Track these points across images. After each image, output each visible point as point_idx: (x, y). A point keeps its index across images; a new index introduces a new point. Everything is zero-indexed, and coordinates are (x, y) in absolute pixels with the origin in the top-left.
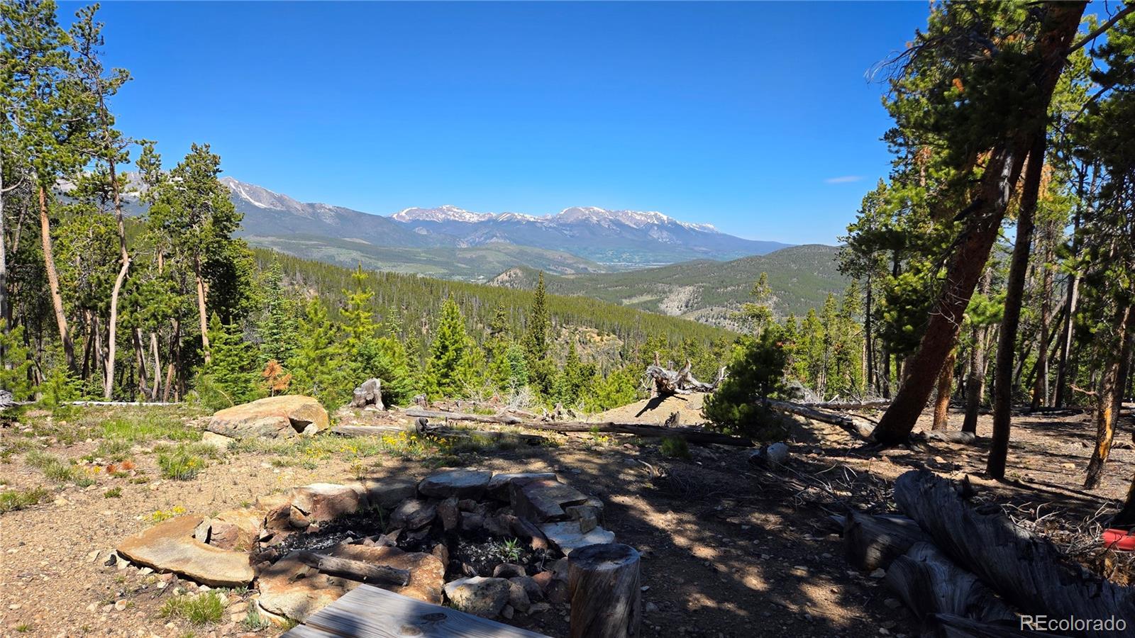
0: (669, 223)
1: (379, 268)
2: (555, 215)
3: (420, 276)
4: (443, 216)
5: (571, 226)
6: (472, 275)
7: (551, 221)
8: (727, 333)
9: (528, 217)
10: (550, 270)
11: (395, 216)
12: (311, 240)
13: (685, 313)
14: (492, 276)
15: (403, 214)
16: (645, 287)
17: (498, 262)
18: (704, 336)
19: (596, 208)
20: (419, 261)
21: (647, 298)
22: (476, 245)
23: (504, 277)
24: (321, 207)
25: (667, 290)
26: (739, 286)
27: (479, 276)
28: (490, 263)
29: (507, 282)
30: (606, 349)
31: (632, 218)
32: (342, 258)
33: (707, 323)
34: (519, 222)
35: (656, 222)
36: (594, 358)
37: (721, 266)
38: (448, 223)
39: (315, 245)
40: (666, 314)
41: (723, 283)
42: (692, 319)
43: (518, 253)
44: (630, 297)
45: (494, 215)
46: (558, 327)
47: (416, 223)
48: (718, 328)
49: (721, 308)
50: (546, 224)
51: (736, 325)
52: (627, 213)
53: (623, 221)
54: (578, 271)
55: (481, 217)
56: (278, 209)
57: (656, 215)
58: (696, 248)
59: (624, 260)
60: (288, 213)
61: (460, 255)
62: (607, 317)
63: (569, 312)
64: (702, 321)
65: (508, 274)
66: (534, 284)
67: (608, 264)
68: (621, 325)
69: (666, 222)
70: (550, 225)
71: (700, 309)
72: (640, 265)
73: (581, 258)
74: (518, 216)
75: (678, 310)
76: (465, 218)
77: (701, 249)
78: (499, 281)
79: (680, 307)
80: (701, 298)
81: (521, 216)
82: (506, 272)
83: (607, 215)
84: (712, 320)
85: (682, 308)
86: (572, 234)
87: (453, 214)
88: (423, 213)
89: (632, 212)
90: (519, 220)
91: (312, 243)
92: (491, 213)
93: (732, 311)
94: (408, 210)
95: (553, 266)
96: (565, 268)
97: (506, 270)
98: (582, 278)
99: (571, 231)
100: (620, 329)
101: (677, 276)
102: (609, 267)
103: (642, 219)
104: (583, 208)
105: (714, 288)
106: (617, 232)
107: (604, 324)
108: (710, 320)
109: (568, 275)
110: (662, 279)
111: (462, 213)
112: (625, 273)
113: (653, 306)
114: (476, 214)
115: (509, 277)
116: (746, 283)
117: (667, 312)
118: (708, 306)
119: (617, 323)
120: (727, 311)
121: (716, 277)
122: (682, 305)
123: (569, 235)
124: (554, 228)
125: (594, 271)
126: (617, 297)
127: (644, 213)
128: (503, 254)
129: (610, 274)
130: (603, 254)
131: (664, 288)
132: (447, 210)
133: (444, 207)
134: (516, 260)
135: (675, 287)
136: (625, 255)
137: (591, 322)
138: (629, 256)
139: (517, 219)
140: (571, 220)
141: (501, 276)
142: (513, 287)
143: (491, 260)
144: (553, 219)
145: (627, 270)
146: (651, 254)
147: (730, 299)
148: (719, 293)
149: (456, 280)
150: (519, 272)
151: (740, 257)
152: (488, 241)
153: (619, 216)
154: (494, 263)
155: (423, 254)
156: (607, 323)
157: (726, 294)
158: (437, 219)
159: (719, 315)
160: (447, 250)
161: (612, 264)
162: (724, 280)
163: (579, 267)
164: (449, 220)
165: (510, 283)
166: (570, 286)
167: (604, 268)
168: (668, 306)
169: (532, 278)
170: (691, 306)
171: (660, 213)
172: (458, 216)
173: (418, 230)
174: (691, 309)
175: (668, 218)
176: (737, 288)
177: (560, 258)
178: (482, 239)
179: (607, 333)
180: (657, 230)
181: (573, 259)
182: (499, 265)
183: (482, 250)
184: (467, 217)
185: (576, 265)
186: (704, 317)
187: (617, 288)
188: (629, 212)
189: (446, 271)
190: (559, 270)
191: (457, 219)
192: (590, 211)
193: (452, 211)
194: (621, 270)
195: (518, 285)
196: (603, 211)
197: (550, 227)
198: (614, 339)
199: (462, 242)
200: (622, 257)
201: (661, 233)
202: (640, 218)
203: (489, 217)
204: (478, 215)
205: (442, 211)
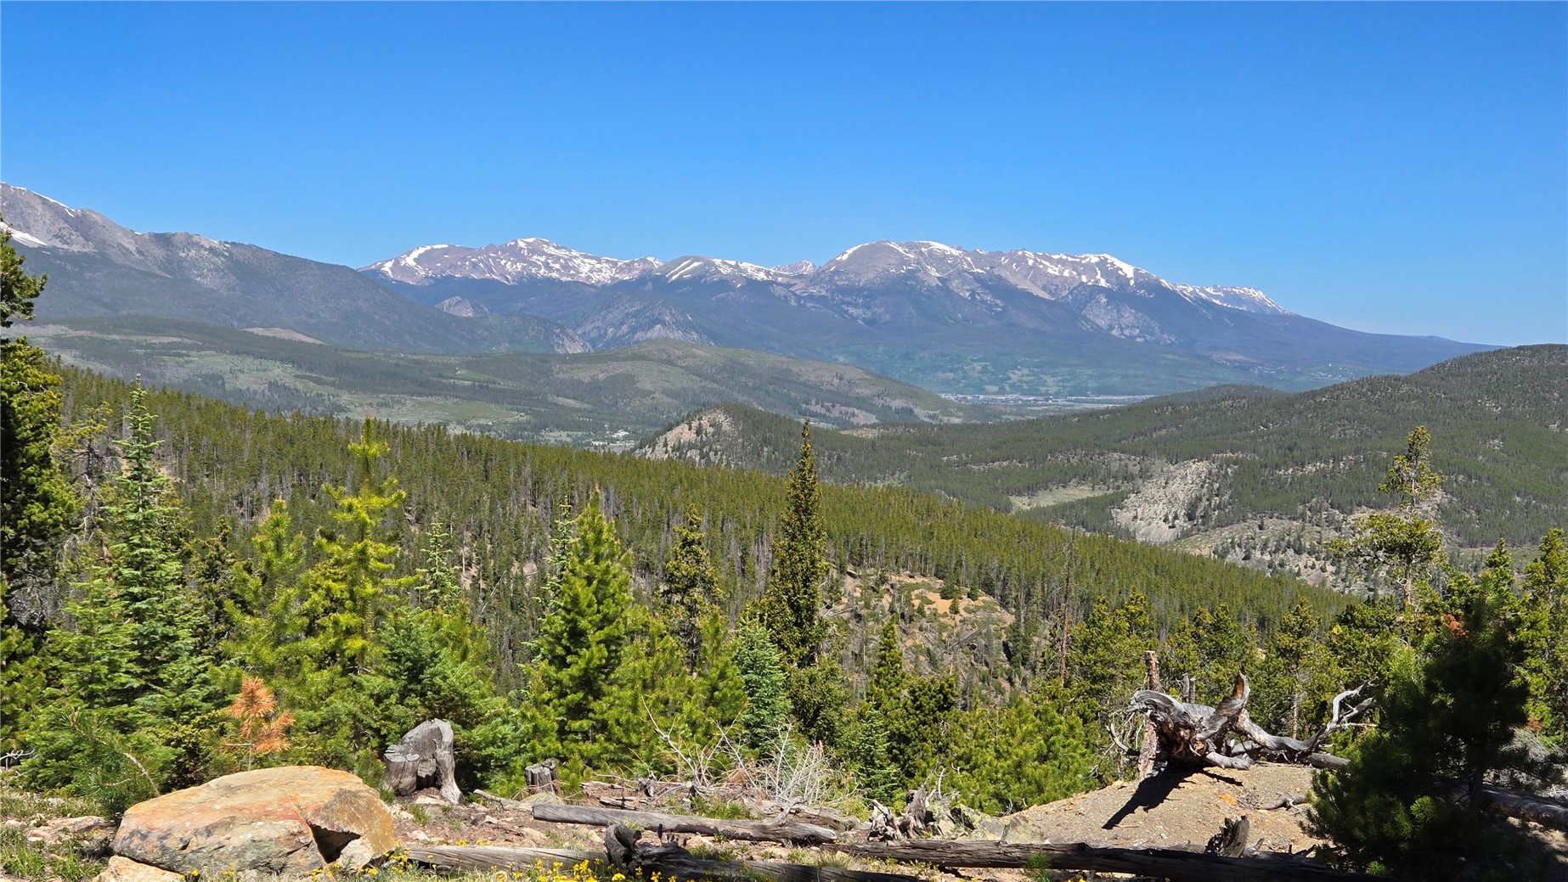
0: (1139, 286)
1: (342, 409)
2: (822, 263)
3: (455, 430)
4: (519, 266)
5: (868, 294)
6: (596, 429)
7: (813, 280)
8: (1305, 591)
9: (749, 267)
10: (810, 413)
11: (387, 267)
12: (157, 331)
13: (1186, 534)
14: (651, 431)
15: (410, 261)
17: (669, 393)
18: (1240, 601)
19: (937, 246)
20: (453, 390)
21: (1079, 492)
22: (608, 345)
23: (685, 433)
24: (190, 242)
25: (1136, 470)
26: (1337, 460)
27: (615, 430)
28: (646, 394)
29: (691, 446)
30: (966, 635)
31: (1037, 273)
32: (243, 382)
33: (1249, 564)
34: (724, 284)
35: (1103, 283)
36: (933, 662)
37: (1287, 405)
38: (531, 285)
39: (173, 346)
40: (1130, 535)
41: (1292, 454)
42: (1206, 552)
43: (723, 369)
44: (1031, 490)
45: (657, 263)
46: (834, 574)
47: (443, 286)
48: (1280, 578)
49: (1286, 523)
50: (799, 288)
51: (1330, 569)
52: (1024, 258)
53: (1012, 280)
54: (886, 418)
55: (621, 270)
56: (75, 248)
57: (1102, 263)
58: (1215, 356)
59: (1015, 388)
60: (101, 260)
61: (563, 374)
62: (968, 545)
63: (864, 532)
64: (1236, 556)
65: (695, 424)
66: (766, 454)
67: (969, 398)
68: (1009, 569)
69: (1132, 282)
70: (811, 290)
71: (1227, 525)
72: (1061, 401)
73: (895, 381)
74: (724, 266)
75: (1165, 526)
76: (579, 272)
77: (1229, 358)
78: (671, 444)
79: (1170, 518)
80: (1229, 492)
81: (731, 266)
82: (688, 420)
83: (969, 265)
84: (1262, 554)
85: (1177, 521)
86: (869, 314)
87: (543, 259)
88: (465, 259)
89: (1036, 255)
90: (724, 278)
91: (166, 340)
92: (649, 259)
93: (1318, 529)
94: (422, 250)
95: (817, 403)
96: (851, 410)
97: (689, 415)
98: (899, 439)
99: (868, 308)
100: (1005, 583)
101: (1164, 432)
102: (974, 406)
103: (1066, 273)
104: (901, 245)
105: (1266, 466)
106: (995, 311)
107: (959, 563)
108: (1257, 554)
109: (857, 427)
110: (1120, 441)
111: (571, 258)
112: (1017, 423)
113: (1096, 514)
114: (608, 261)
115: (698, 432)
116: (1357, 452)
117: (1134, 531)
118: (1250, 516)
119: (996, 563)
120: (1303, 529)
121: (1272, 434)
122: (1176, 513)
123: (864, 320)
124: (821, 299)
125: (930, 417)
126: (996, 489)
127: (1070, 259)
128: (682, 370)
129: (975, 427)
130: (957, 370)
131: (1126, 466)
132: (528, 250)
133: (521, 244)
134: (715, 386)
135: (1157, 462)
136: (1016, 372)
137: (924, 558)
138: (1027, 375)
139: (719, 275)
140: (867, 277)
141: (676, 431)
142: (709, 462)
143: (649, 387)
144: (818, 273)
145: (1023, 415)
146: (1090, 372)
147: (1313, 497)
148: (1279, 480)
149: (552, 441)
150: (723, 418)
151: (1340, 379)
152: (639, 336)
153: (1000, 265)
154: (656, 395)
155: (464, 372)
156: (969, 560)
157: (1300, 484)
158: (501, 275)
159: (1283, 540)
160: (529, 359)
161: (982, 397)
162: (1295, 444)
163: (890, 408)
164: (532, 278)
165: (701, 450)
166: (867, 458)
167: (960, 409)
168: (1139, 516)
169: (759, 436)
170: (1202, 517)
171: (1113, 259)
172: (557, 266)
173: (450, 305)
174: (1203, 524)
175: (1136, 272)
176: (1331, 466)
177: (836, 381)
178: (625, 328)
179: (969, 590)
180: (1108, 303)
181: (873, 384)
182: (670, 400)
183: (624, 359)
184: (582, 269)
185: (881, 402)
186: (1239, 546)
187: (997, 464)
188: (1029, 254)
189: (524, 418)
190: (835, 413)
191: (554, 275)
192: (921, 253)
193: (542, 253)
194: (1006, 413)
195: (722, 455)
196: (956, 252)
197: (811, 297)
198: (987, 607)
199: (568, 336)
200: (1010, 379)
201: (1118, 312)
202: (1059, 271)
203: (644, 270)
204: (612, 262)
205: (515, 253)
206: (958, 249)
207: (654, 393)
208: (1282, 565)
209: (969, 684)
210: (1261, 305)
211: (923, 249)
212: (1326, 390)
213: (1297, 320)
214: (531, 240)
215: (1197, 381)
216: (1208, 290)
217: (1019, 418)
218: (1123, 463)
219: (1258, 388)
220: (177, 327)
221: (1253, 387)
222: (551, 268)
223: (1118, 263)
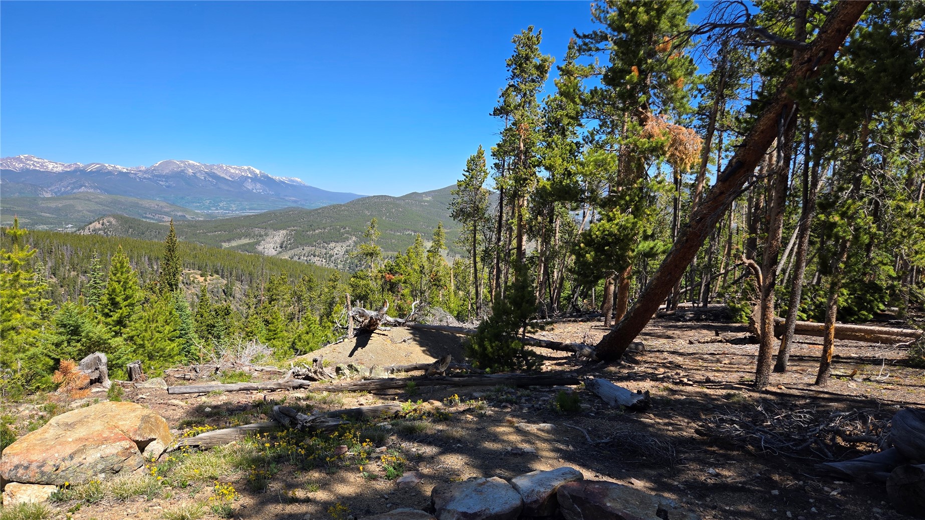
4: (21, 165)
5: (166, 177)
6: (60, 224)
7: (145, 172)
9: (120, 168)
10: (146, 218)
13: (280, 252)
14: (83, 224)
16: (243, 231)
17: (87, 211)
19: (190, 161)
21: (245, 241)
22: (62, 194)
23: (97, 225)
26: (325, 229)
27: (68, 224)
28: (79, 211)
29: (100, 230)
30: (210, 288)
31: (227, 171)
33: (300, 261)
34: (110, 173)
35: (249, 175)
38: (27, 172)
40: (263, 254)
41: (311, 227)
42: (287, 258)
43: (111, 202)
44: (229, 241)
45: (81, 165)
49: (310, 248)
50: (140, 174)
52: (222, 167)
53: (219, 174)
54: (175, 219)
55: (66, 167)
57: (249, 169)
58: (287, 198)
59: (221, 208)
61: (43, 205)
62: (208, 259)
64: (296, 258)
65: (101, 222)
66: (130, 232)
67: (205, 212)
68: (224, 266)
69: (259, 175)
70: (145, 175)
71: (293, 249)
72: (237, 212)
73: (178, 206)
74: (109, 166)
75: (274, 251)
76: (48, 168)
77: (291, 199)
78: (92, 229)
79: (275, 248)
80: (293, 239)
81: (112, 166)
83: (203, 168)
84: (304, 257)
85: (277, 249)
86: (167, 184)
87: (32, 162)
89: (226, 166)
90: (110, 171)
92: (78, 163)
93: (320, 249)
95: (149, 214)
96: (162, 216)
97: (98, 219)
98: (181, 225)
99: (167, 182)
100: (222, 270)
101: (271, 222)
102: (207, 214)
103: (237, 172)
104: (178, 161)
105: (304, 231)
106: (213, 184)
107: (206, 265)
109: (165, 222)
110: (257, 225)
111: (45, 162)
112: (223, 220)
113: (250, 248)
114: (60, 164)
115: (102, 225)
116: (330, 226)
117: (264, 252)
118: (299, 246)
119: (219, 265)
120: (316, 249)
121: (305, 221)
122: (277, 246)
123: (165, 186)
124: (149, 179)
125: (192, 218)
126: (216, 241)
127: (238, 167)
128: (94, 203)
129: (209, 221)
130: (200, 203)
132: (25, 159)
133: (23, 157)
134: (108, 208)
135: (270, 231)
136: (222, 202)
137: (193, 264)
138: (225, 204)
139: (108, 170)
140: (166, 172)
141: (94, 223)
142: (107, 235)
143: (81, 209)
144: (147, 170)
145: (225, 217)
146: (247, 203)
147: (318, 240)
148: (308, 235)
149: (41, 229)
150: (113, 220)
151: (324, 205)
152: (75, 191)
153: (214, 169)
156: (210, 264)
157: (314, 236)
158: (13, 168)
159: (309, 253)
160: (29, 199)
161: (210, 212)
162: (312, 224)
163: (176, 215)
165: (104, 231)
167: (202, 215)
168: (265, 248)
169: (127, 225)
170: (285, 247)
171: (252, 168)
172: (38, 165)
174: (285, 249)
175: (260, 172)
176: (323, 230)
177: (156, 206)
178: (69, 188)
179: (210, 273)
180: (252, 182)
181: (171, 207)
182: (90, 213)
183: (70, 199)
185: (173, 213)
186: (297, 255)
187: (216, 233)
188: (224, 165)
189: (27, 221)
190: (156, 217)
191: (37, 168)
193: (32, 160)
194: (219, 217)
195: (113, 232)
196: (198, 164)
197: (145, 178)
198: (217, 279)
199: (45, 191)
200: (219, 205)
201: (255, 184)
202: (235, 171)
203: (76, 167)
204: (62, 164)
205: (19, 160)
207: (83, 211)
210: (300, 183)
211: (186, 163)
212: (320, 208)
213: (311, 188)
214: (26, 155)
216: (283, 178)
217: (223, 218)
218: (259, 231)
221: (299, 208)
223: (254, 169)
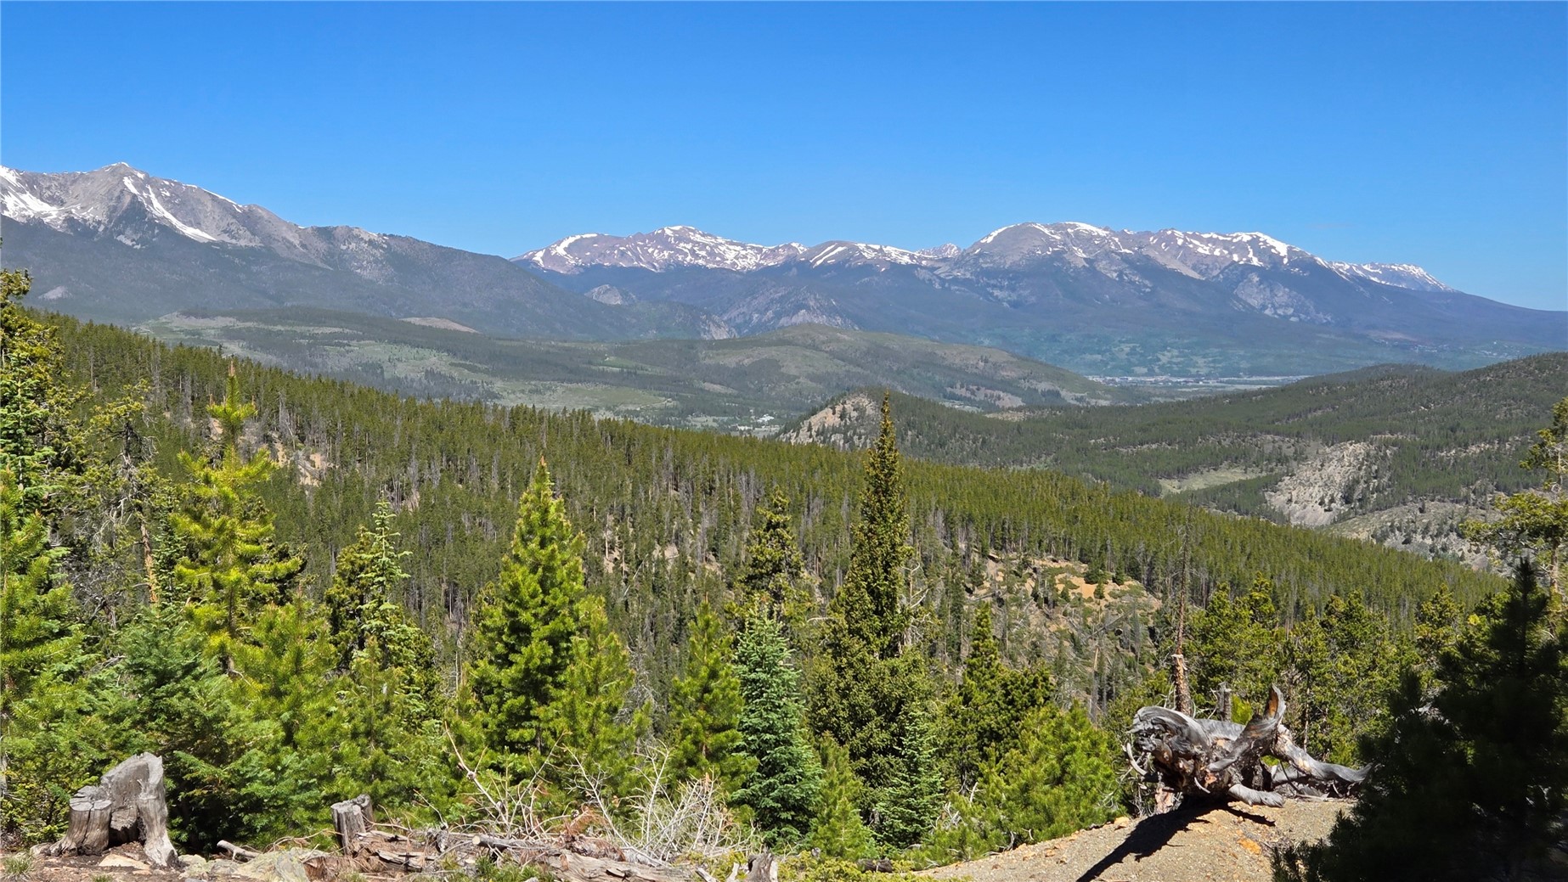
0: (1292, 264)
1: (492, 396)
2: (967, 246)
3: (599, 416)
4: (666, 254)
5: (1014, 276)
6: (742, 413)
7: (958, 262)
8: (1469, 576)
9: (892, 251)
10: (953, 397)
11: (539, 257)
12: (320, 323)
13: (1343, 518)
14: (795, 415)
15: (560, 250)
16: (1226, 443)
17: (812, 378)
18: (1398, 586)
19: (1083, 226)
20: (603, 377)
21: (1231, 475)
22: (753, 330)
23: (828, 418)
24: (351, 236)
25: (1290, 452)
26: (1502, 441)
27: (760, 415)
28: (790, 379)
29: (835, 430)
30: (1112, 620)
31: (1186, 253)
32: (401, 370)
33: (1409, 549)
34: (868, 268)
35: (1255, 261)
36: (1077, 647)
37: (1449, 384)
38: (678, 273)
39: (334, 335)
40: (1284, 519)
41: (1453, 434)
42: (1363, 536)
43: (868, 353)
44: (1181, 472)
45: (801, 249)
46: (976, 558)
47: (593, 274)
48: (1441, 562)
49: (1449, 506)
50: (943, 271)
52: (1173, 238)
53: (1161, 261)
54: (1032, 402)
55: (766, 256)
56: (242, 243)
57: (1254, 242)
58: (1373, 334)
59: (1164, 370)
60: (265, 254)
61: (708, 359)
62: (1113, 529)
63: (1006, 516)
64: (1395, 541)
65: (839, 408)
66: (909, 438)
67: (1117, 380)
68: (1156, 553)
69: (1285, 261)
70: (955, 273)
71: (1386, 508)
72: (1212, 383)
73: (1041, 363)
74: (867, 251)
75: (1321, 509)
76: (724, 259)
77: (1389, 337)
78: (815, 429)
79: (1326, 500)
80: (1388, 474)
81: (875, 250)
82: (831, 404)
83: (1116, 245)
84: (1423, 538)
85: (1333, 505)
86: (1014, 297)
87: (689, 246)
88: (613, 248)
89: (1185, 234)
90: (868, 262)
91: (328, 330)
92: (794, 245)
93: (1483, 512)
94: (572, 240)
95: (962, 387)
96: (996, 393)
97: (833, 399)
98: (1045, 421)
99: (1014, 290)
100: (1151, 566)
101: (1319, 413)
102: (1122, 388)
103: (1217, 253)
104: (1046, 227)
105: (1427, 448)
106: (1144, 292)
107: (1104, 547)
108: (1418, 538)
109: (1003, 410)
110: (1273, 422)
111: (717, 245)
112: (1166, 405)
113: (1248, 497)
114: (752, 248)
115: (842, 417)
116: (1524, 432)
117: (1289, 515)
118: (1410, 498)
119: (1142, 546)
120: (1467, 512)
121: (1433, 414)
122: (1332, 496)
123: (1009, 302)
124: (965, 282)
125: (1077, 399)
126: (1146, 472)
127: (1221, 238)
128: (826, 355)
129: (1123, 409)
130: (1105, 351)
131: (1280, 448)
132: (675, 237)
133: (668, 232)
134: (859, 370)
135: (1312, 443)
136: (1166, 353)
137: (1068, 542)
138: (1177, 357)
139: (863, 260)
140: (1012, 259)
141: (821, 415)
142: (852, 447)
143: (793, 371)
144: (962, 255)
145: (1173, 397)
146: (1242, 353)
147: (1477, 479)
148: (1441, 462)
149: (699, 426)
150: (867, 402)
151: (1506, 358)
152: (784, 321)
153: (1148, 245)
154: (801, 380)
155: (612, 358)
156: (1115, 544)
157: (1464, 465)
158: (648, 263)
159: (1445, 523)
160: (676, 346)
161: (1130, 379)
162: (1458, 425)
163: (1036, 391)
164: (679, 265)
165: (845, 434)
166: (1012, 442)
167: (1108, 391)
168: (1294, 499)
169: (903, 420)
170: (1360, 500)
171: (1266, 237)
172: (703, 253)
173: (599, 293)
174: (1361, 507)
175: (1290, 250)
176: (1496, 446)
177: (981, 364)
178: (770, 314)
179: (1114, 574)
180: (1261, 282)
181: (1019, 367)
182: (814, 385)
183: (770, 345)
184: (727, 256)
185: (1027, 384)
186: (1399, 529)
187: (1145, 446)
188: (1178, 233)
189: (671, 403)
190: (980, 396)
191: (701, 262)
192: (1068, 234)
193: (688, 241)
194: (1155, 395)
195: (866, 439)
196: (1103, 233)
197: (956, 280)
198: (1133, 592)
199: (714, 322)
200: (1159, 360)
201: (1271, 291)
202: (1210, 250)
203: (788, 256)
204: (757, 249)
205: (662, 241)
206: (1105, 229)
207: (799, 378)
208: (1444, 549)
209: (1114, 669)
210: (1422, 282)
211: (1069, 230)
212: (1490, 369)
213: (1459, 297)
214: (677, 228)
215: (1353, 360)
216: (1365, 267)
217: (1169, 400)
218: (1276, 445)
219: (1418, 367)
220: (338, 318)
221: (1413, 367)
222: (698, 255)
223: (1271, 241)
